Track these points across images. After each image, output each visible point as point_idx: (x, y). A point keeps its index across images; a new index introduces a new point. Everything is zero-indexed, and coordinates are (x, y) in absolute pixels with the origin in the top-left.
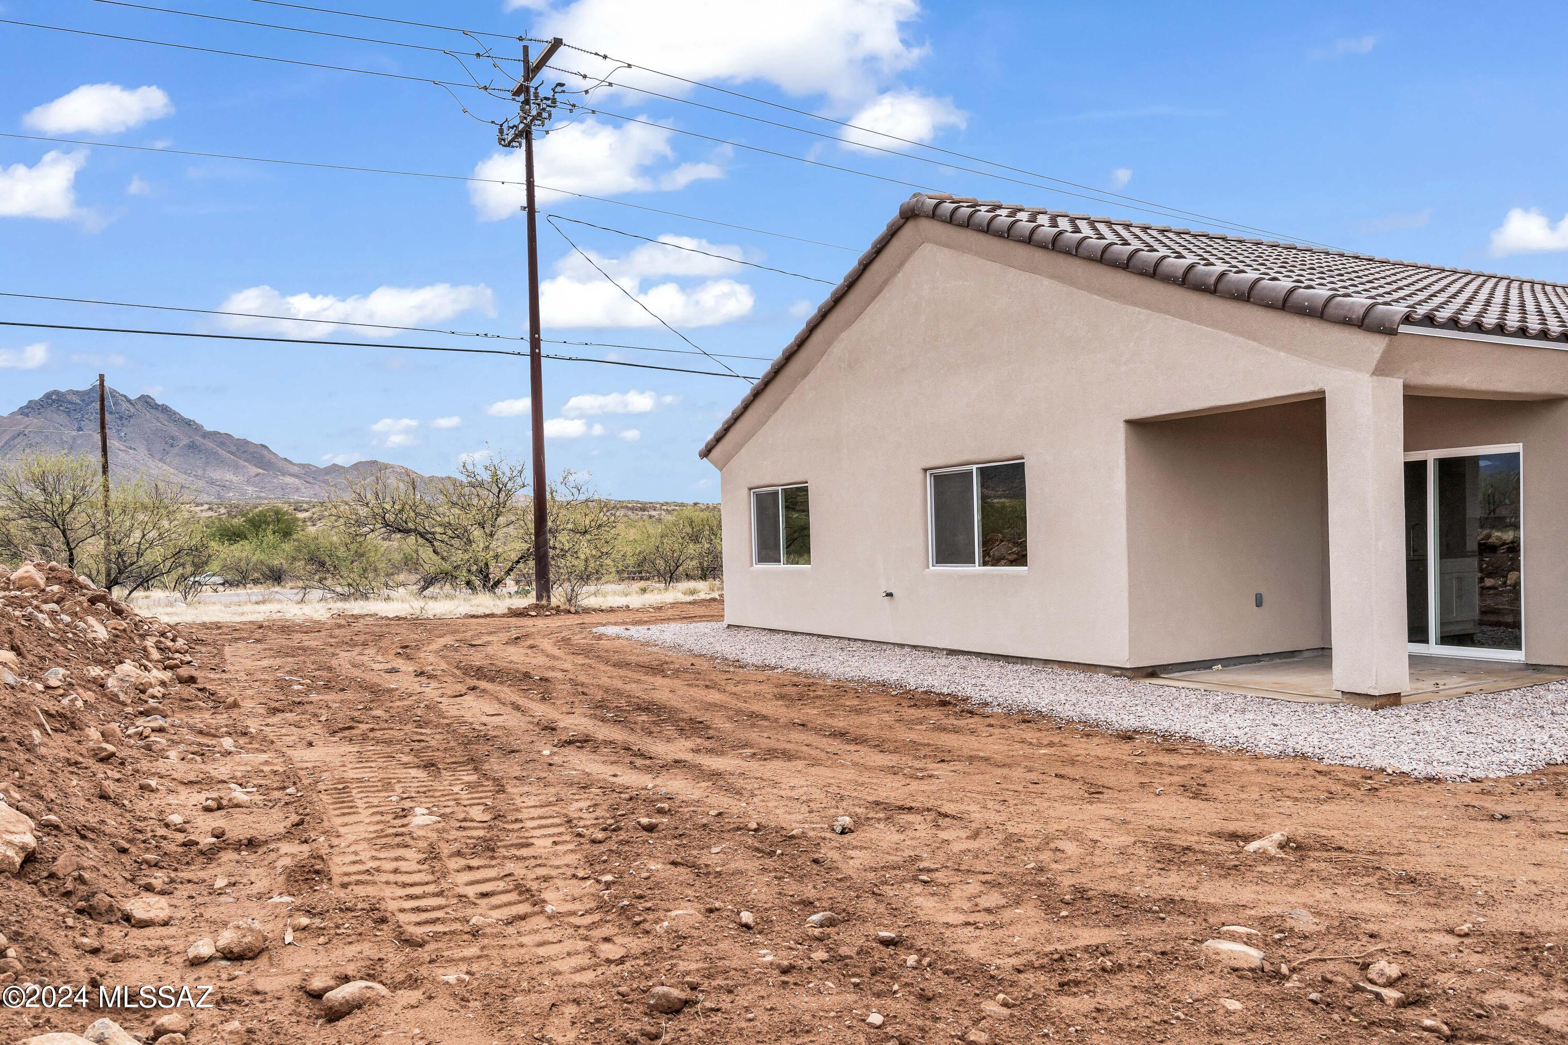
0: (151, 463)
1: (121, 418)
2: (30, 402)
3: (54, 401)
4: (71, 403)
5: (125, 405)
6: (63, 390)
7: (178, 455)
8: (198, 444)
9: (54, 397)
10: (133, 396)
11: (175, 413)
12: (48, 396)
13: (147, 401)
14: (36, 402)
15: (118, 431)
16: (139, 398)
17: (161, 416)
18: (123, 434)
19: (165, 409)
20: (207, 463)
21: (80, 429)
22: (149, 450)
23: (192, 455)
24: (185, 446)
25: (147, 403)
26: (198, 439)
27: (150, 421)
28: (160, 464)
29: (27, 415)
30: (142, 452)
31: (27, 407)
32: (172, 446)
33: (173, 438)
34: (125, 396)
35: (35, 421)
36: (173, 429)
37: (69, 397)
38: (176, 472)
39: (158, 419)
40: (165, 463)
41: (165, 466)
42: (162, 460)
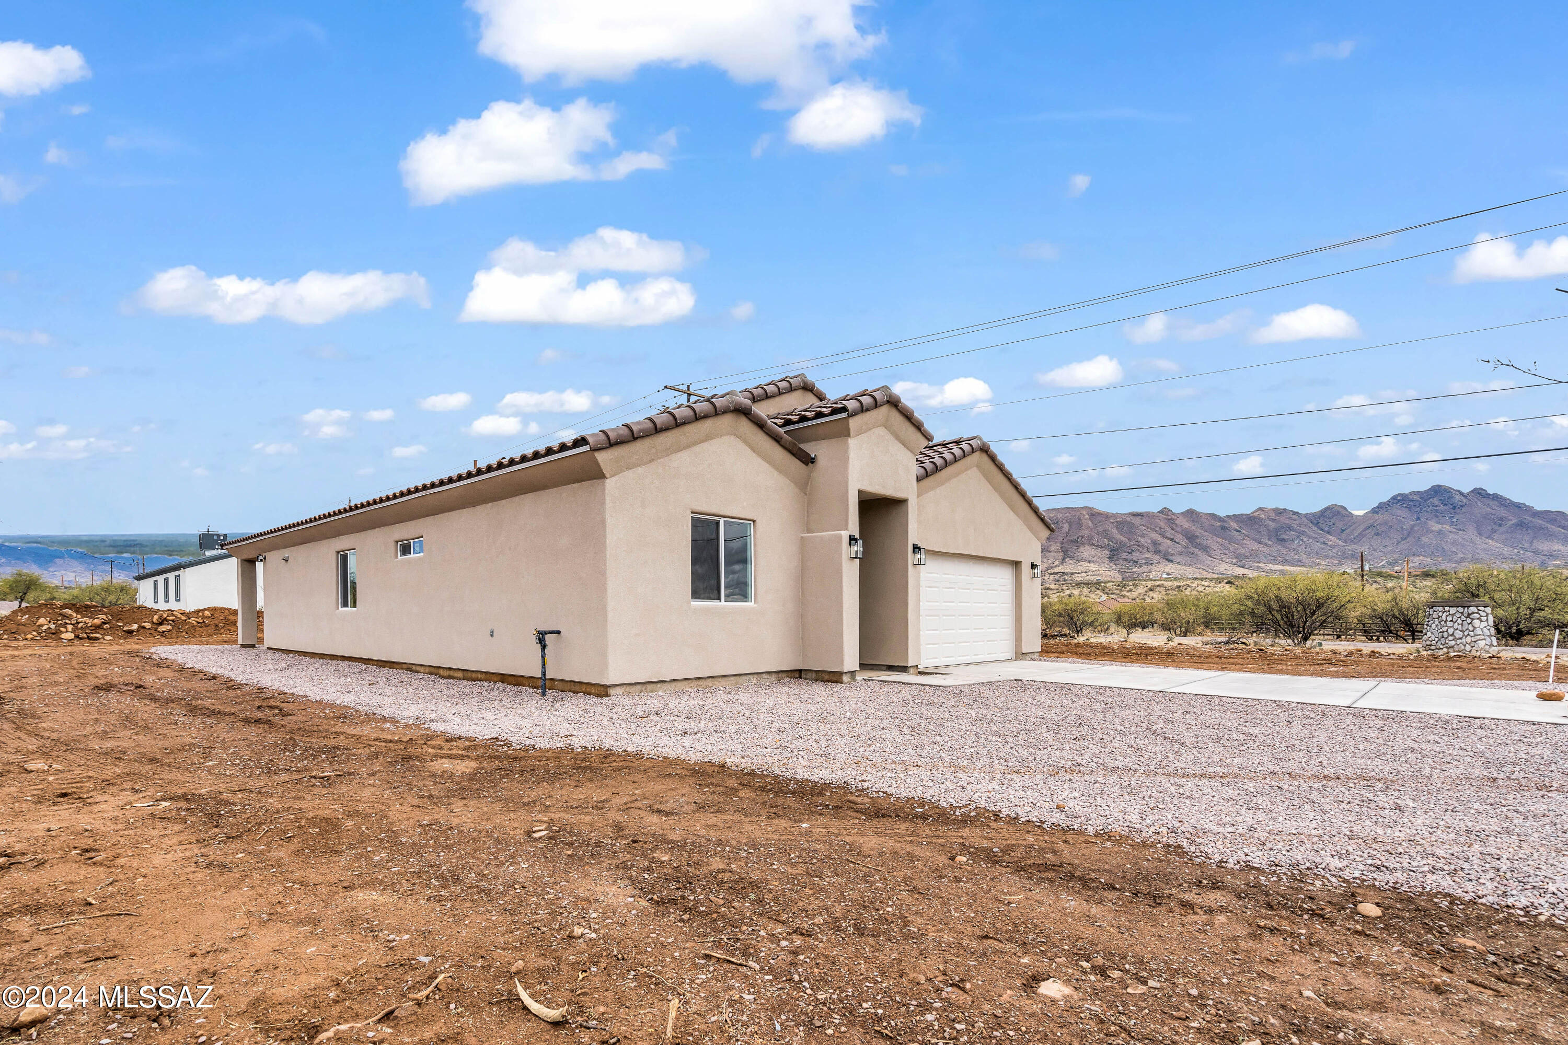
0: (1478, 540)
1: (1454, 508)
2: (1380, 503)
4: (1412, 501)
5: (1458, 498)
6: (1406, 492)
7: (1506, 532)
8: (1526, 521)
9: (1399, 498)
10: (1466, 490)
11: (1505, 499)
12: (1394, 498)
13: (1479, 493)
14: (1384, 503)
15: (1451, 518)
16: (1472, 491)
17: (1491, 503)
18: (1455, 520)
19: (1496, 497)
20: (1535, 538)
21: (1418, 519)
22: (1478, 530)
23: (1520, 532)
24: (1513, 524)
25: (1479, 494)
26: (1527, 518)
27: (1481, 508)
28: (1487, 541)
29: (1377, 513)
30: (1471, 533)
31: (1378, 507)
32: (1500, 525)
33: (1501, 519)
34: (1459, 491)
35: (1382, 517)
36: (1503, 512)
37: (1411, 497)
38: (1502, 546)
39: (1488, 506)
40: (1492, 540)
41: (1492, 542)
42: (1490, 537)
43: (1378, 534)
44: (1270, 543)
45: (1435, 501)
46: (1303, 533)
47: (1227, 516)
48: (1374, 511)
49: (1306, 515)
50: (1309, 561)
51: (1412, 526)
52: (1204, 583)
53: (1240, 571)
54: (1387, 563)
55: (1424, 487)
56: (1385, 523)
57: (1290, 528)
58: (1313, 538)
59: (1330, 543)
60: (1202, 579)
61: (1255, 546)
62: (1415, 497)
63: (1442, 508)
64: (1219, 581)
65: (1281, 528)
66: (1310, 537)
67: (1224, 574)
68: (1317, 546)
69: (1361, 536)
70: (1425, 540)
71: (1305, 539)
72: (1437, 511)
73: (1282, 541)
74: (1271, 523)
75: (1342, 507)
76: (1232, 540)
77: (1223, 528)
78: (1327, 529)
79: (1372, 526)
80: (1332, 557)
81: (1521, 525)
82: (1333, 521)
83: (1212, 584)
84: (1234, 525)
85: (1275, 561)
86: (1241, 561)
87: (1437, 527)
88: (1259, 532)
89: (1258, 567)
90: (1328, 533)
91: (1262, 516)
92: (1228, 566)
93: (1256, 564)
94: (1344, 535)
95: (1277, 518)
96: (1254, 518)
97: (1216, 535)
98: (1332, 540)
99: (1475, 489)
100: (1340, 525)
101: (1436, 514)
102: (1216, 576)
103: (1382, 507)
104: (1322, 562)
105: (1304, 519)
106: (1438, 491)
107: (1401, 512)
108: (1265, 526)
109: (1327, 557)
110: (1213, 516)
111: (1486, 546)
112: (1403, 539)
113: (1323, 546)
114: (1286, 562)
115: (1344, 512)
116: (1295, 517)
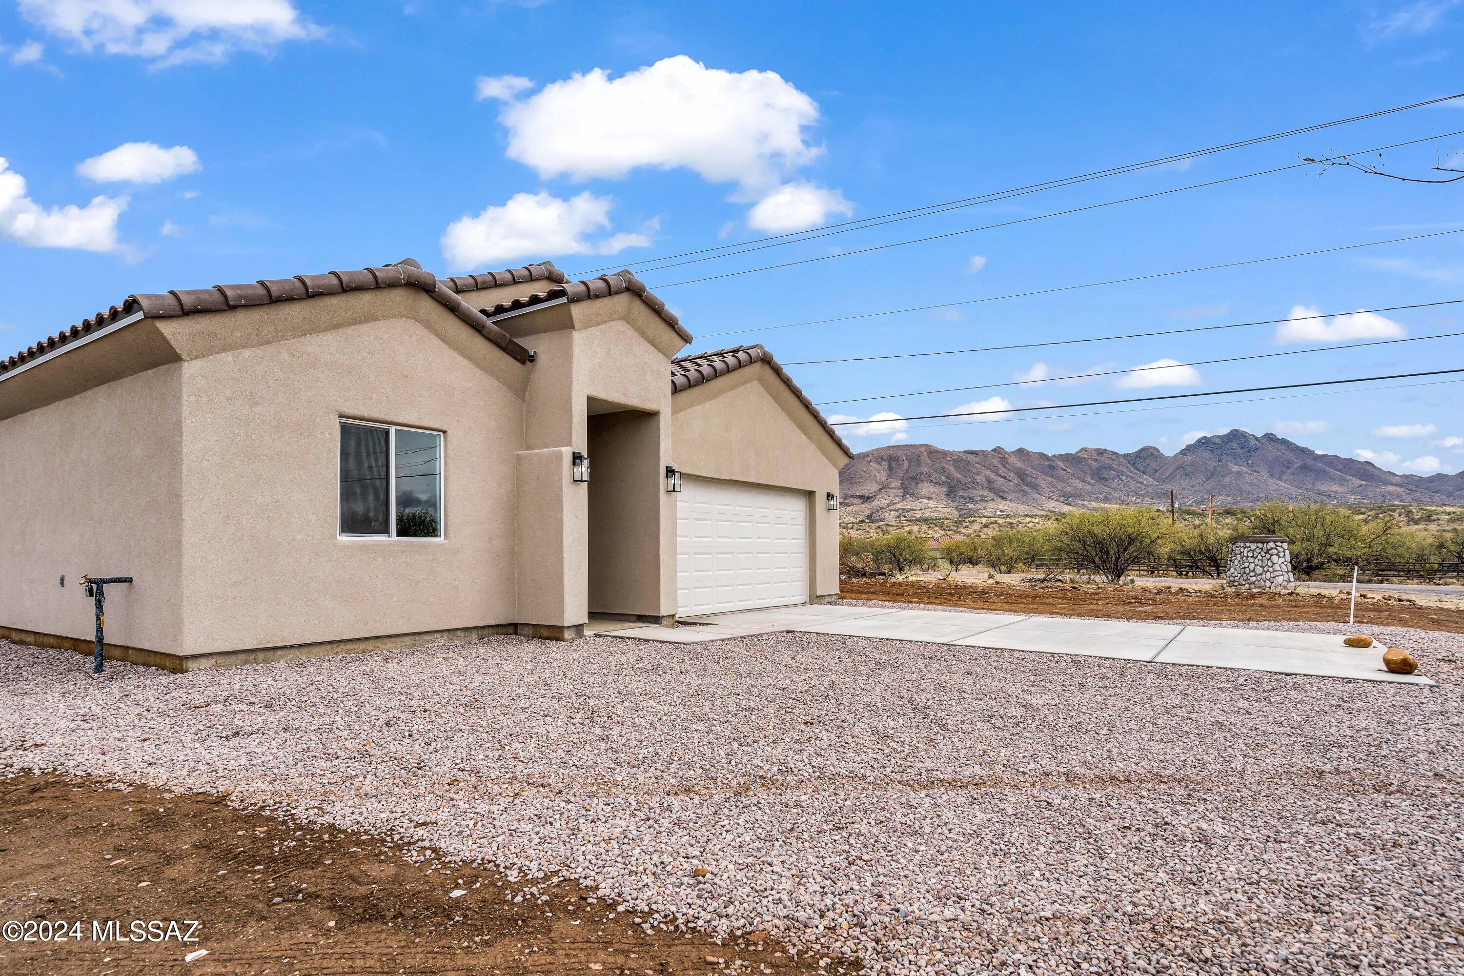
0: (1270, 481)
1: (1249, 451)
2: (1187, 446)
3: (1203, 444)
4: (1214, 444)
5: (1253, 442)
6: (1210, 436)
7: (1292, 474)
8: (1309, 465)
9: (1203, 441)
10: (1259, 435)
11: (1292, 444)
12: (1199, 441)
13: (1270, 438)
14: (1191, 445)
15: (1247, 460)
16: (1264, 436)
17: (1280, 447)
18: (1250, 462)
19: (1284, 442)
20: (1316, 479)
21: (1220, 461)
22: (1270, 472)
23: (1304, 474)
24: (1298, 467)
26: (1310, 461)
27: (1271, 451)
28: (1277, 482)
29: (1185, 455)
30: (1264, 474)
31: (1185, 449)
32: (1288, 468)
33: (1289, 462)
34: (1253, 436)
35: (1189, 458)
36: (1289, 456)
37: (1213, 440)
38: (1290, 486)
39: (1278, 450)
40: (1282, 481)
41: (1281, 483)
42: (1279, 479)
43: (1186, 474)
44: (1093, 482)
45: (1234, 444)
46: (1122, 473)
47: (1054, 456)
48: (1183, 453)
49: (1124, 456)
50: (1127, 499)
51: (1215, 467)
52: (1034, 520)
53: (1066, 509)
54: (1195, 501)
55: (1224, 431)
56: (1192, 464)
57: (1111, 468)
58: (1131, 477)
59: (1145, 482)
60: (1032, 516)
61: (1080, 485)
62: (1218, 441)
63: (1240, 450)
64: (1048, 518)
65: (1102, 467)
66: (1127, 476)
67: (1052, 512)
68: (1134, 485)
69: (1172, 476)
70: (1226, 480)
71: (1123, 478)
72: (1235, 453)
73: (1103, 480)
74: (1093, 463)
75: (1154, 448)
76: (1058, 478)
77: (1051, 467)
78: (1142, 469)
79: (1181, 467)
80: (1147, 495)
81: (1305, 467)
82: (1147, 461)
83: (1041, 521)
84: (1061, 464)
85: (1097, 499)
86: (1068, 498)
87: (1236, 469)
88: (1083, 472)
89: (1083, 505)
90: (1144, 473)
91: (1085, 456)
92: (1055, 504)
93: (1080, 502)
94: (1157, 475)
95: (1099, 458)
96: (1079, 458)
97: (1044, 473)
98: (1147, 479)
99: (1267, 434)
100: (1153, 465)
101: (1235, 456)
102: (1045, 513)
103: (1189, 449)
104: (1138, 500)
105: (1122, 459)
106: (1236, 435)
107: (1206, 455)
108: (1089, 466)
109: (1143, 496)
110: (1042, 455)
111: (1276, 487)
112: (1208, 479)
113: (1139, 485)
114: (1107, 500)
115: (1156, 453)
116: (1114, 457)
